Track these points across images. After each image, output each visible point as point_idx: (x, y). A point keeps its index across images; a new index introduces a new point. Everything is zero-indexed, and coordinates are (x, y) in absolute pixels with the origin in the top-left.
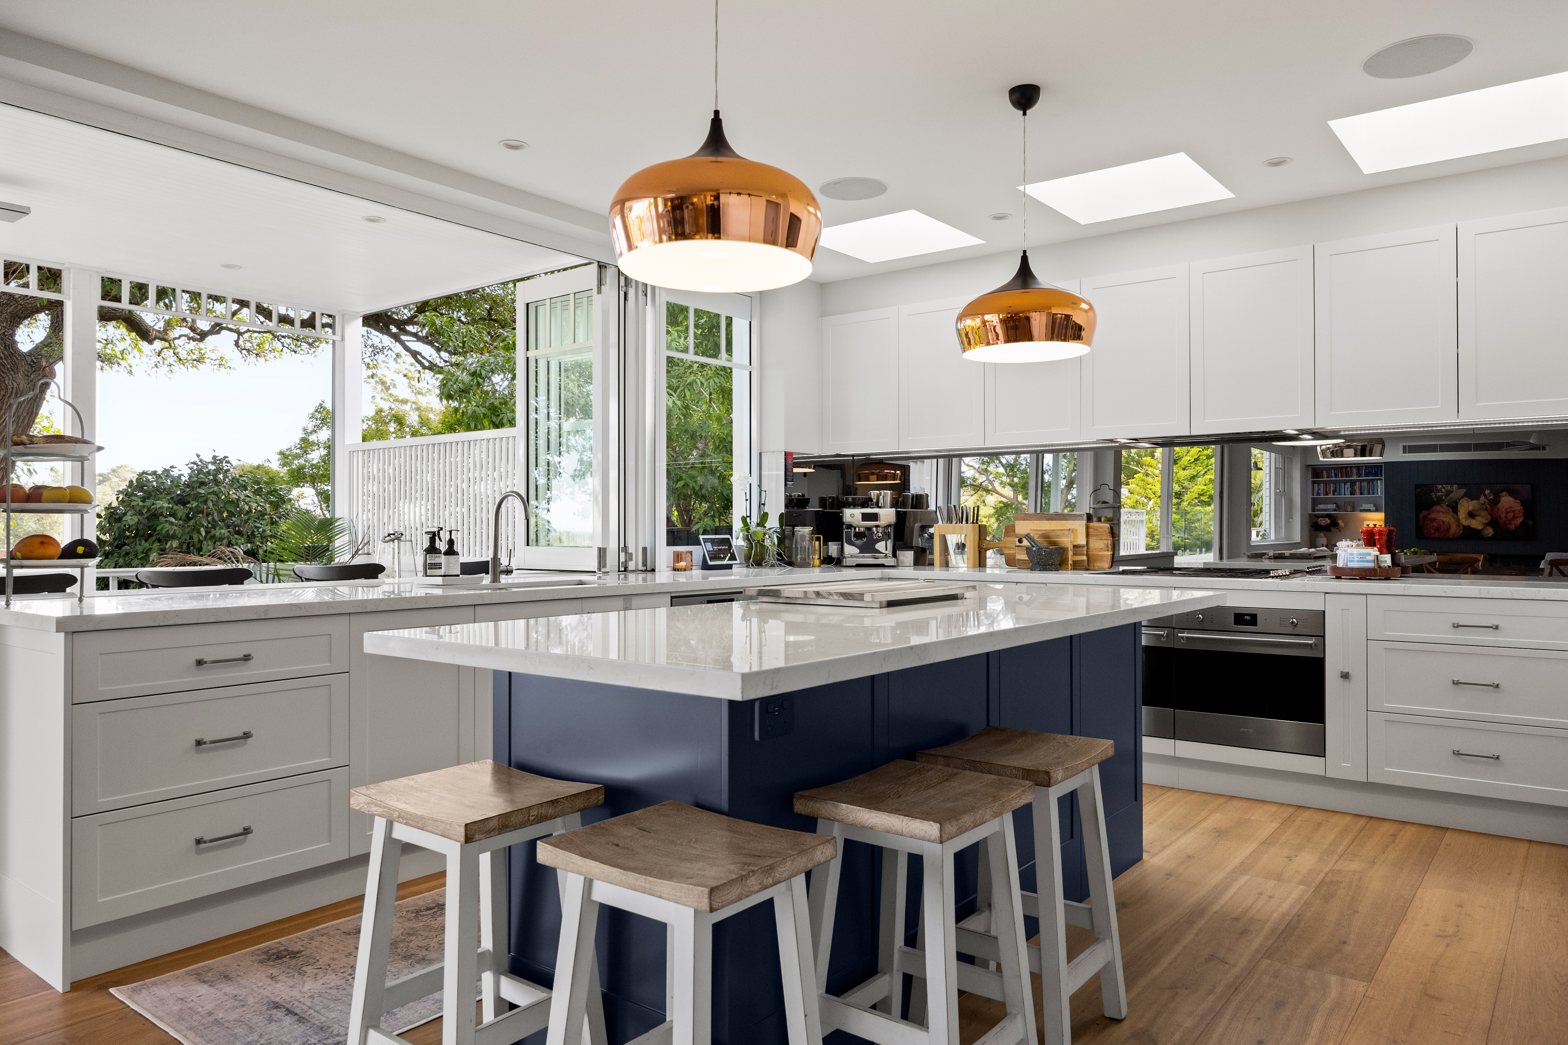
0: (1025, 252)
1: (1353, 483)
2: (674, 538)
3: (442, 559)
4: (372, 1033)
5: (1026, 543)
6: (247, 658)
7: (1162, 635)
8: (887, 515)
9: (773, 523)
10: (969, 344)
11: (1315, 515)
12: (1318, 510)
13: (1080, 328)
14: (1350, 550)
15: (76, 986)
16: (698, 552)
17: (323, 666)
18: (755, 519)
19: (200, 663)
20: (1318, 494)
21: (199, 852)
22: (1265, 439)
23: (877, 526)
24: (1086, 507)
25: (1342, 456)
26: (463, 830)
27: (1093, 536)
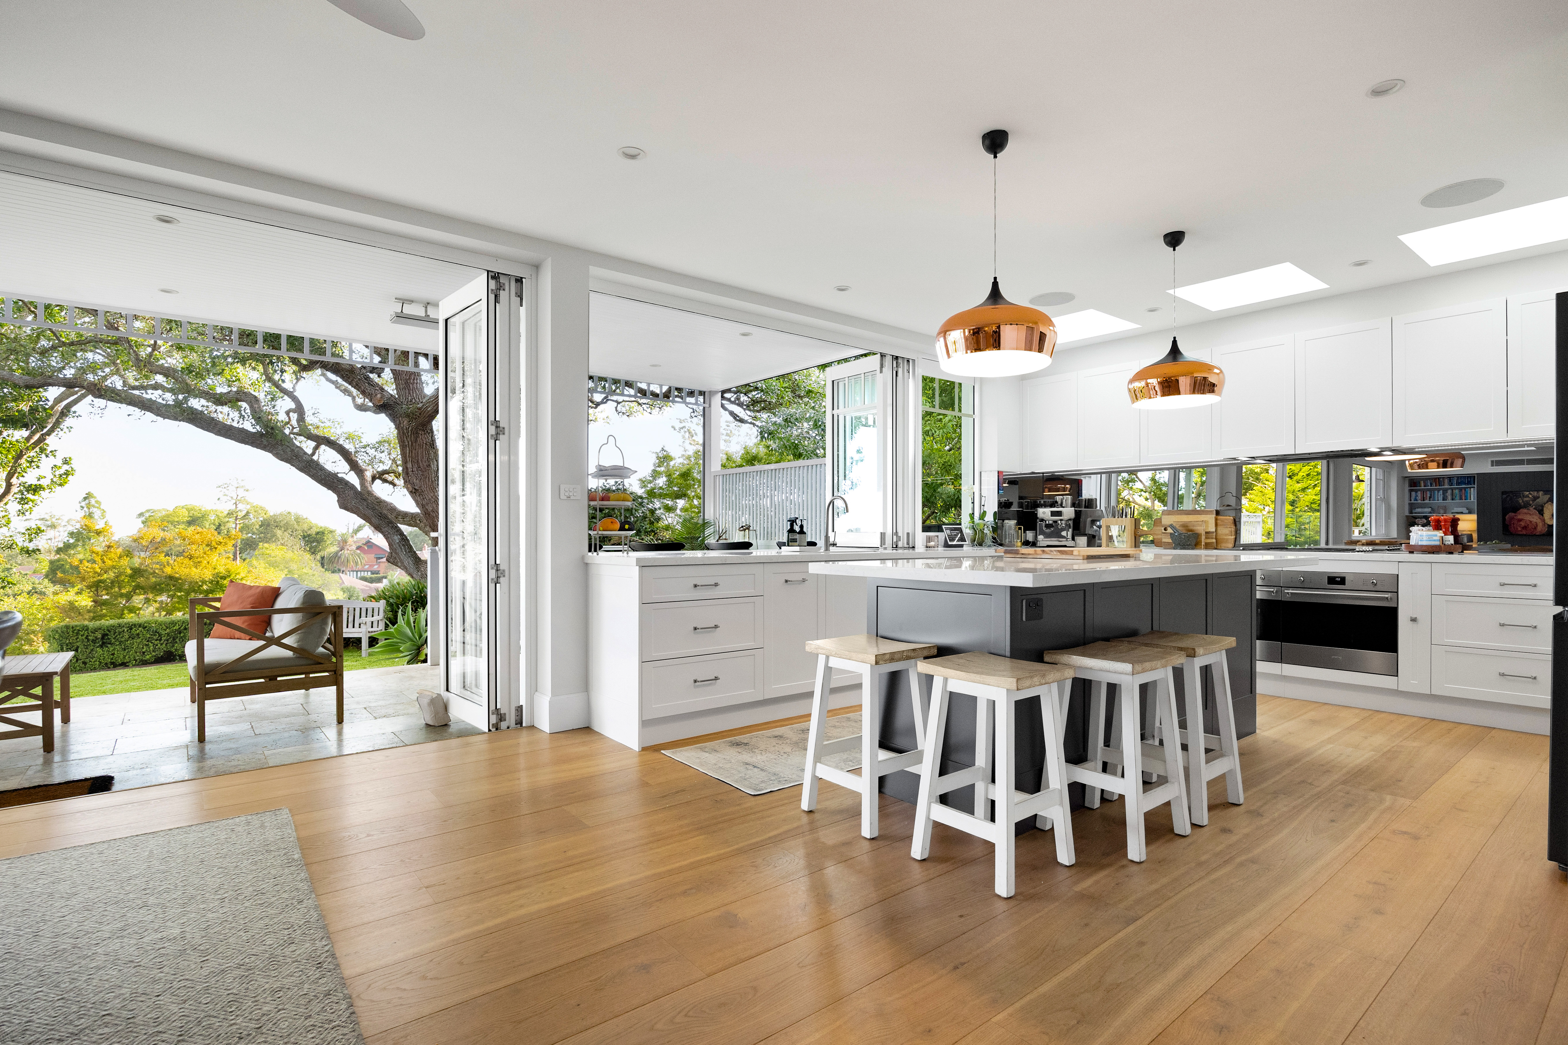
0: (1175, 338)
1: (1445, 491)
2: (926, 528)
3: (797, 536)
4: (818, 764)
5: (1170, 530)
6: (716, 585)
7: (1273, 592)
8: (1069, 512)
9: (990, 518)
10: (1137, 399)
11: (1413, 517)
12: (1416, 513)
13: (1214, 385)
14: (1420, 533)
15: (644, 749)
16: (941, 536)
17: (751, 592)
18: (977, 515)
19: (695, 586)
20: (1416, 500)
21: (695, 687)
22: (1360, 455)
23: (1061, 520)
24: (1215, 506)
25: (1427, 468)
26: (874, 658)
27: (1221, 525)
